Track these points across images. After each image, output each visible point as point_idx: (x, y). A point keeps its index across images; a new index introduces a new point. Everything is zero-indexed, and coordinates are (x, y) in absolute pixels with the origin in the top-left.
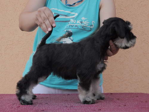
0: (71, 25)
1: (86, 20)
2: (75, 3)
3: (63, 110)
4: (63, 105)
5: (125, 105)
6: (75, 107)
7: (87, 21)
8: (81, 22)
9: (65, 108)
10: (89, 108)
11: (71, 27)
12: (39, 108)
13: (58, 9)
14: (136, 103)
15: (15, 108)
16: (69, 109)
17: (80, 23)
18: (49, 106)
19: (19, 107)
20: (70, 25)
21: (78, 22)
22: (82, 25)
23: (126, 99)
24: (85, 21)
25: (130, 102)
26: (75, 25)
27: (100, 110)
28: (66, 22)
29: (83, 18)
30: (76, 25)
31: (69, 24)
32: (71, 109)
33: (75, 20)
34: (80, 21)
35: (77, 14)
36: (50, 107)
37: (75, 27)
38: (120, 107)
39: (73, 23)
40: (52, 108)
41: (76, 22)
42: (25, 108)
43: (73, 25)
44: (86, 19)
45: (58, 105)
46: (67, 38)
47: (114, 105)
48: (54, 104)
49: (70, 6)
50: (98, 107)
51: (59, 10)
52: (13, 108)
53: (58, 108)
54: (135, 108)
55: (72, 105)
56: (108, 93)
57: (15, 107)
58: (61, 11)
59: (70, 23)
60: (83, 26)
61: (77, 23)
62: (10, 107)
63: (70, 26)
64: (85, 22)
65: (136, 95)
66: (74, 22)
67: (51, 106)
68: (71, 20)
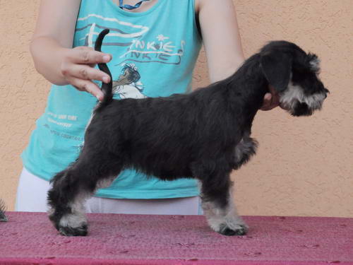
0: (135, 53)
1: (169, 40)
2: (141, 3)
3: (173, 252)
4: (170, 240)
5: (317, 246)
6: (199, 245)
7: (170, 43)
8: (157, 47)
9: (175, 248)
10: (232, 250)
11: (134, 58)
12: (115, 245)
13: (104, 17)
14: (344, 242)
15: (60, 245)
16: (185, 250)
17: (154, 49)
18: (139, 241)
19: (69, 242)
20: (132, 53)
21: (150, 45)
22: (159, 52)
23: (318, 231)
24: (166, 42)
25: (328, 239)
26: (143, 52)
27: (260, 254)
28: (122, 45)
29: (160, 37)
30: (146, 52)
31: (130, 51)
32: (190, 251)
33: (143, 42)
34: (154, 43)
35: (146, 29)
36: (140, 245)
37: (143, 58)
38: (306, 249)
39: (139, 49)
40: (146, 246)
41: (146, 45)
42: (82, 245)
43: (139, 54)
44: (167, 38)
45: (160, 241)
46: (128, 84)
47: (291, 245)
48: (150, 238)
49: (131, 8)
50: (255, 247)
51: (106, 19)
52: (54, 244)
53: (161, 248)
54: (342, 253)
55: (191, 242)
56: (276, 217)
57: (60, 243)
58: (110, 20)
59: (131, 49)
60: (161, 54)
61: (148, 48)
62: (48, 242)
63: (134, 55)
64: (166, 45)
65: (342, 224)
66: (141, 47)
67: (143, 242)
68: (134, 41)
